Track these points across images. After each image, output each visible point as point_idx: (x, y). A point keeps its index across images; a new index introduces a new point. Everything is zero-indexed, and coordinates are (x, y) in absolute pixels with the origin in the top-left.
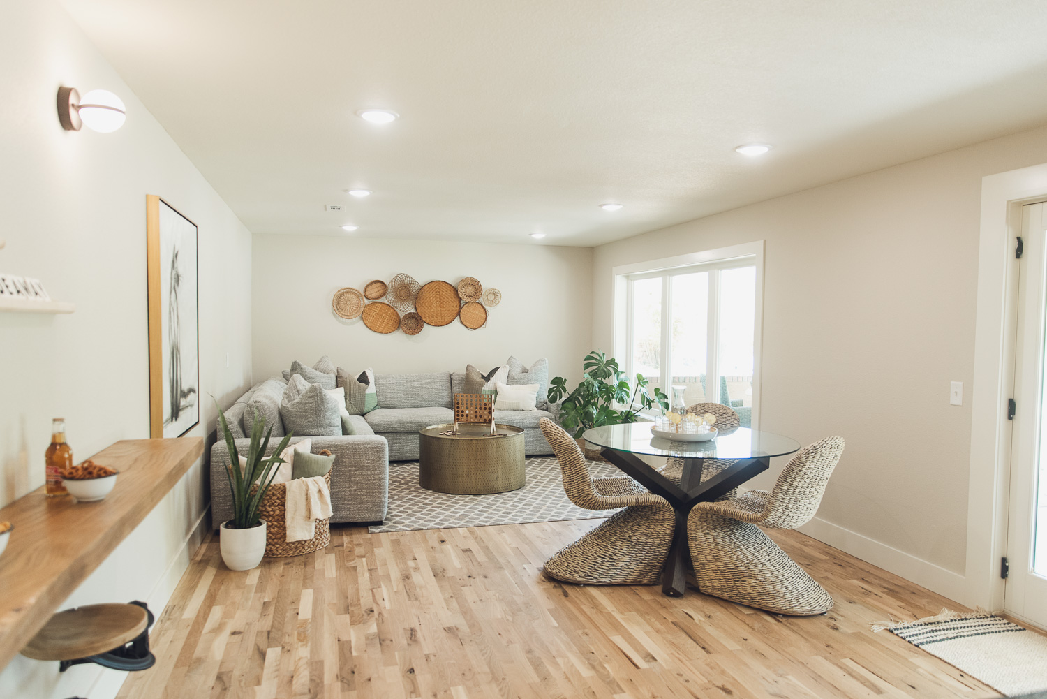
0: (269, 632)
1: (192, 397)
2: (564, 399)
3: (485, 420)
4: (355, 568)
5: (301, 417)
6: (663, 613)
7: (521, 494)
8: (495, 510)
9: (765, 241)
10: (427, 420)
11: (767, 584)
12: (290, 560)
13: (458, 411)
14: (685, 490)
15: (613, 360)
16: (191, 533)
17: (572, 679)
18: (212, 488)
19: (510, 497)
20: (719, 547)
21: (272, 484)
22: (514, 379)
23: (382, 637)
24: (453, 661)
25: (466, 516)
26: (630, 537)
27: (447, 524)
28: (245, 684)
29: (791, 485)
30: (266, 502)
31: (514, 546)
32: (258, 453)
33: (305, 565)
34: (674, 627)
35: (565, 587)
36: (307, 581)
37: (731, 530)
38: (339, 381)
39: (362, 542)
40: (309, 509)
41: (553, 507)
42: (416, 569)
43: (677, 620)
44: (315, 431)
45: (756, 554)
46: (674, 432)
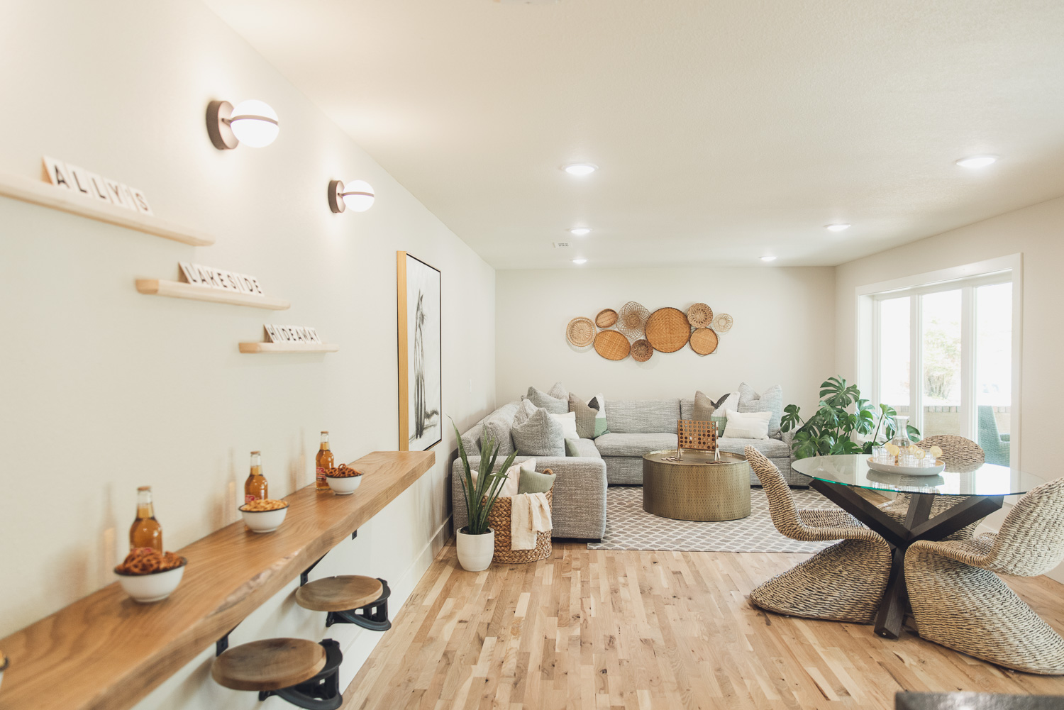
0: (489, 624)
1: (435, 418)
2: (798, 427)
3: (709, 447)
4: (569, 579)
5: (528, 438)
6: (871, 652)
7: (744, 523)
8: (713, 537)
9: (1022, 254)
10: (653, 446)
11: (996, 635)
12: (514, 567)
13: (682, 438)
14: (908, 528)
15: (854, 387)
16: (435, 536)
17: (755, 699)
18: (453, 498)
19: (732, 525)
20: (941, 589)
21: (500, 496)
22: (745, 406)
23: (583, 640)
24: (643, 668)
25: (683, 540)
26: (841, 572)
27: (662, 547)
28: (464, 662)
29: (1021, 527)
30: (495, 513)
31: (726, 572)
32: (487, 468)
33: (527, 572)
34: (879, 667)
35: (768, 616)
36: (527, 585)
37: (957, 573)
38: (571, 407)
39: (580, 557)
40: (531, 522)
41: (775, 539)
42: (625, 585)
43: (883, 661)
44: (541, 452)
45: (985, 601)
46: (893, 464)
